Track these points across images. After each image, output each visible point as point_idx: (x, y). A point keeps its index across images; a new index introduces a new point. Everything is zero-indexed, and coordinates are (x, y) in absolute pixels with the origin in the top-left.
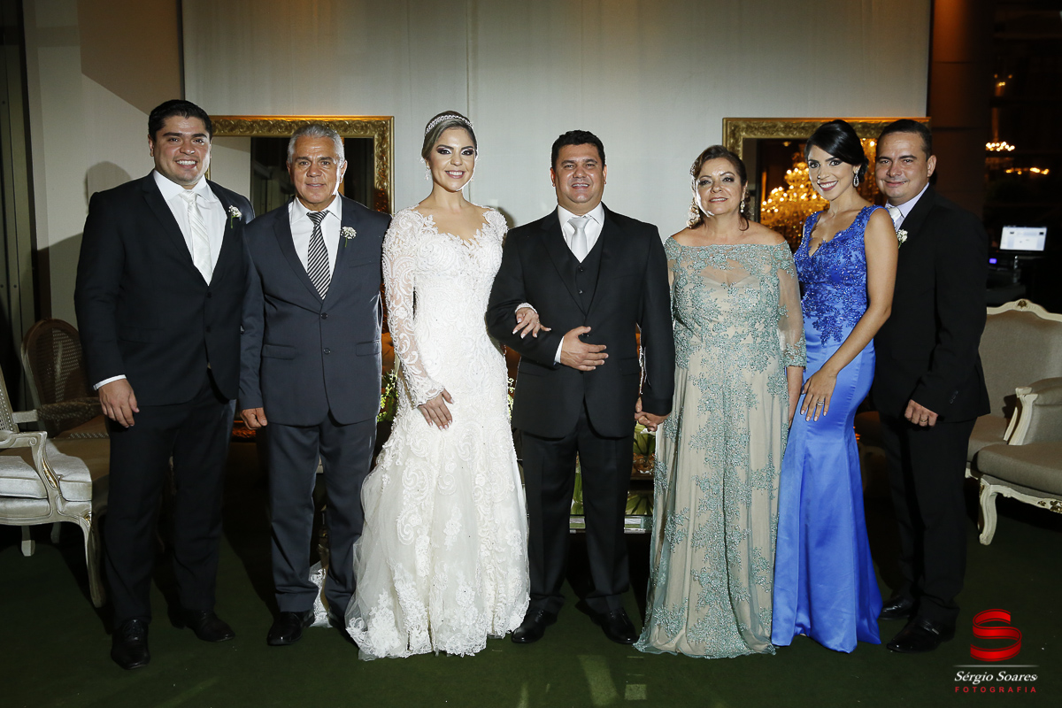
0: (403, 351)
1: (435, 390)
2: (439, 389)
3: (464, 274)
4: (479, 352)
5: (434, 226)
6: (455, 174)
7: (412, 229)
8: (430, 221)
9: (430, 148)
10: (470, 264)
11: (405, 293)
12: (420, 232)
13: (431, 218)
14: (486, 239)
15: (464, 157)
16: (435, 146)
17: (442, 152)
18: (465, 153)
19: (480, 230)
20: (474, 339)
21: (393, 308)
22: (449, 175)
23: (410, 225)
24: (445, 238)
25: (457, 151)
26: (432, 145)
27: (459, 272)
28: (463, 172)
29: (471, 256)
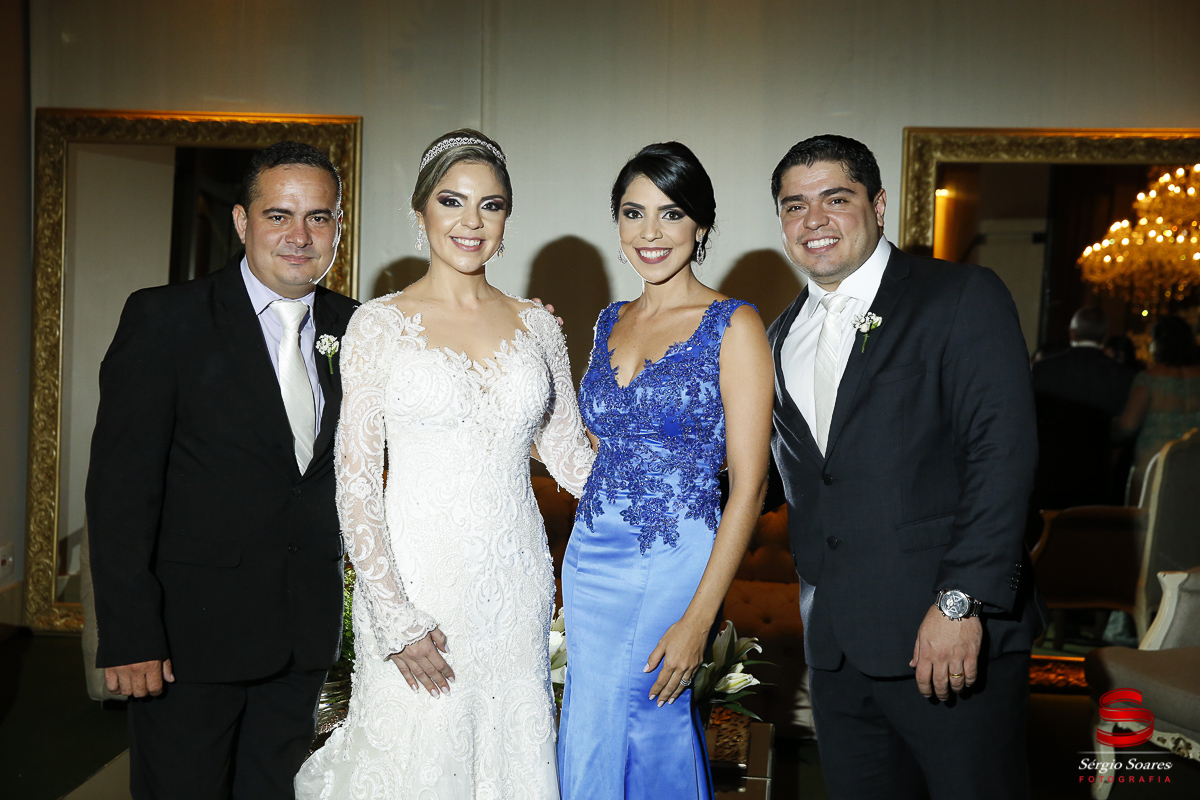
0: (363, 557)
1: (418, 627)
2: (425, 624)
3: (469, 423)
4: (496, 562)
5: (420, 334)
6: (467, 242)
7: (381, 336)
8: (414, 325)
9: (426, 195)
10: (483, 405)
11: (369, 451)
12: (396, 344)
13: (418, 319)
14: (516, 359)
15: (485, 213)
16: (436, 190)
17: (448, 202)
18: (489, 207)
19: (508, 343)
20: (487, 539)
21: (345, 479)
22: (457, 244)
23: (379, 330)
24: (438, 357)
25: (473, 202)
26: (430, 189)
27: (460, 420)
28: (482, 241)
29: (484, 390)
